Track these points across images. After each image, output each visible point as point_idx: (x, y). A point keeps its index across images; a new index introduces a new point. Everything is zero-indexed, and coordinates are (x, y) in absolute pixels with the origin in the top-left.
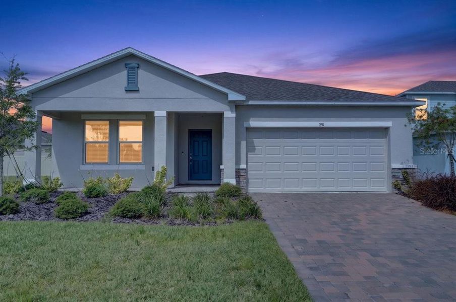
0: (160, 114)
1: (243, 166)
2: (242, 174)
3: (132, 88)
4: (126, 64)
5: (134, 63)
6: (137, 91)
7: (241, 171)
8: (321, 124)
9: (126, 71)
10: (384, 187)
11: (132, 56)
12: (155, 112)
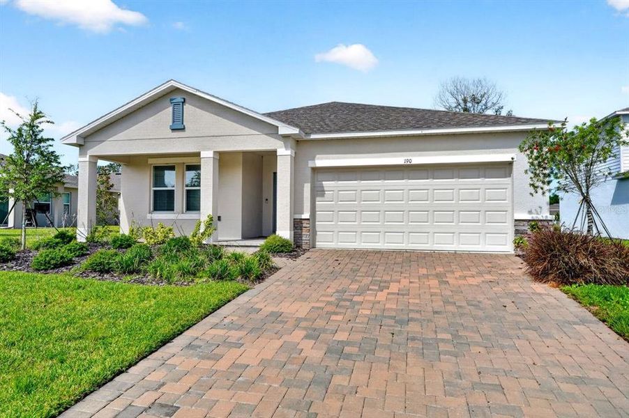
0: (207, 155)
1: (306, 215)
2: (304, 225)
3: (178, 126)
4: (171, 100)
5: (179, 99)
6: (183, 129)
7: (303, 222)
8: (408, 160)
9: (170, 109)
10: (505, 245)
11: (176, 90)
12: (201, 153)
